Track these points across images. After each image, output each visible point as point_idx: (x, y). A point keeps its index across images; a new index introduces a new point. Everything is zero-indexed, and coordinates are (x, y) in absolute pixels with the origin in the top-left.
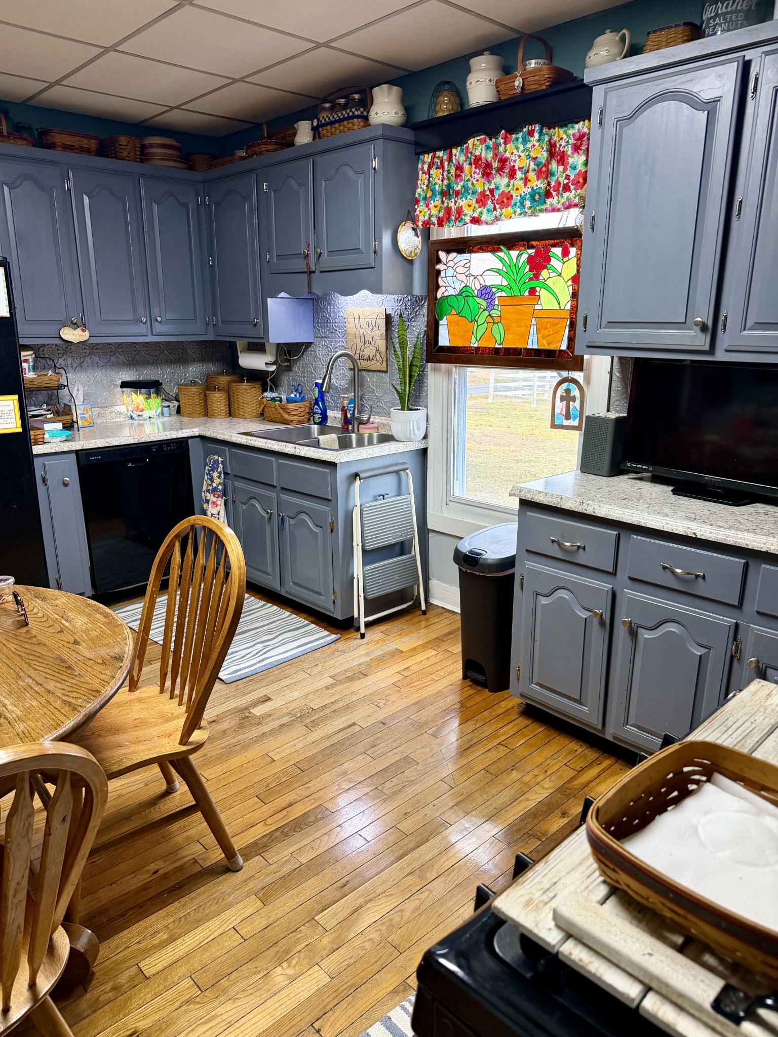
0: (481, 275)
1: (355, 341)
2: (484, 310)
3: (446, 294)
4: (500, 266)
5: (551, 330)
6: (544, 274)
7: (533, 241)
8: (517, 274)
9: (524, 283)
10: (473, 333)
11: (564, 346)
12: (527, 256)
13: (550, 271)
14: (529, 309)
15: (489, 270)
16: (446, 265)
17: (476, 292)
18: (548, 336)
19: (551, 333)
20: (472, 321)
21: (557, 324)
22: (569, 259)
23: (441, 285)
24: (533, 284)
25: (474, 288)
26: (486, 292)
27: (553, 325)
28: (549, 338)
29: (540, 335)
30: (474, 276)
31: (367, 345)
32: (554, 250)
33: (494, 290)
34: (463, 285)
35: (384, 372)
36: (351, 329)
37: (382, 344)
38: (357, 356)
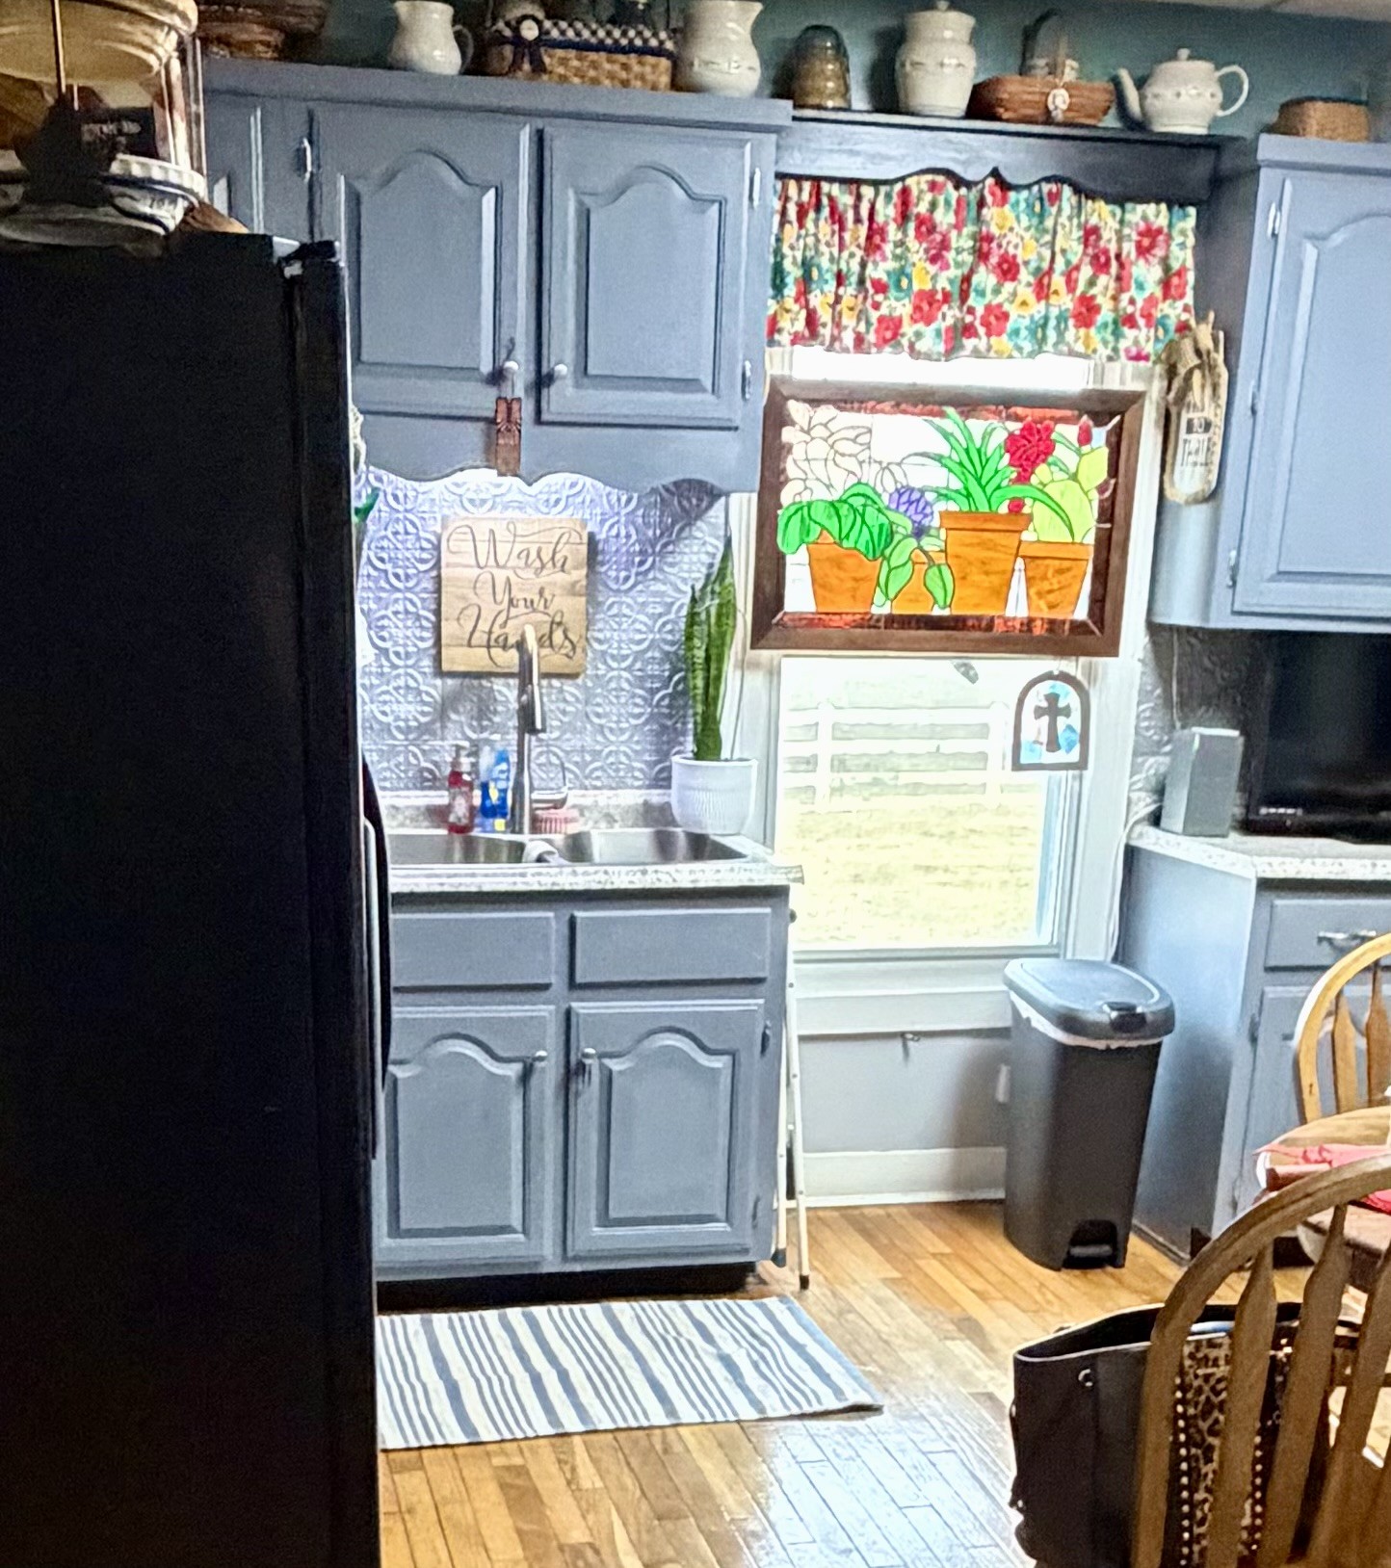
0: (899, 464)
1: (475, 600)
2: (906, 537)
3: (806, 497)
4: (943, 448)
5: (1055, 581)
6: (1042, 472)
7: (1016, 405)
8: (983, 468)
9: (999, 487)
10: (878, 584)
11: (1081, 613)
12: (1005, 435)
13: (1053, 468)
14: (1011, 541)
15: (916, 454)
16: (808, 432)
17: (885, 498)
18: (1050, 592)
19: (1056, 586)
20: (875, 559)
21: (1069, 569)
22: (1093, 450)
23: (791, 476)
24: (1019, 491)
25: (879, 489)
26: (909, 498)
27: (1060, 571)
28: (1051, 597)
29: (1033, 591)
30: (880, 463)
31: (522, 609)
32: (1060, 428)
33: (930, 496)
34: (853, 480)
35: (573, 676)
36: (457, 569)
37: (572, 607)
38: (480, 637)
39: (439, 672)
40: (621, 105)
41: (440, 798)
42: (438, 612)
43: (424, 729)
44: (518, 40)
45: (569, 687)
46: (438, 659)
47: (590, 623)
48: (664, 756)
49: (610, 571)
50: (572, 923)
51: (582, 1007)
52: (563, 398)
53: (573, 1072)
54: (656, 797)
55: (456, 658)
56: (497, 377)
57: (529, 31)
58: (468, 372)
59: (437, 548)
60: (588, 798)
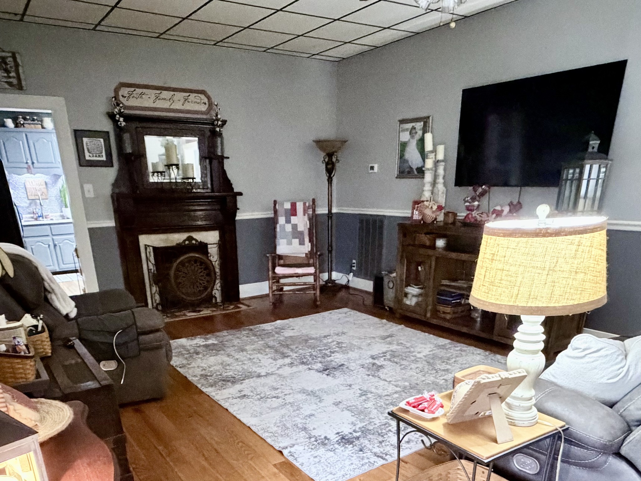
1: (31, 190)
31: (38, 191)
35: (47, 199)
36: (28, 186)
37: (45, 190)
38: (33, 195)
39: (29, 200)
40: (35, 130)
41: (32, 215)
42: (26, 192)
43: (28, 207)
44: (20, 123)
45: (47, 201)
46: (28, 198)
47: (48, 192)
48: (61, 209)
49: (49, 186)
50: (51, 228)
51: (55, 237)
52: (36, 165)
53: (55, 246)
54: (62, 214)
55: (30, 198)
56: (27, 163)
57: (22, 122)
58: (23, 162)
59: (24, 184)
60: (53, 214)
